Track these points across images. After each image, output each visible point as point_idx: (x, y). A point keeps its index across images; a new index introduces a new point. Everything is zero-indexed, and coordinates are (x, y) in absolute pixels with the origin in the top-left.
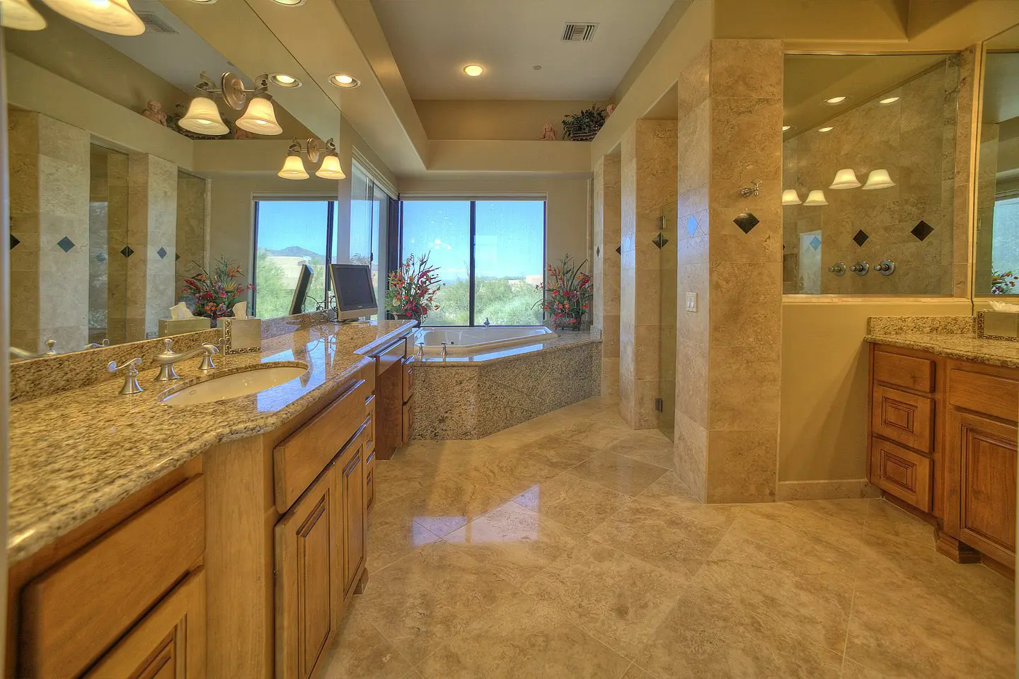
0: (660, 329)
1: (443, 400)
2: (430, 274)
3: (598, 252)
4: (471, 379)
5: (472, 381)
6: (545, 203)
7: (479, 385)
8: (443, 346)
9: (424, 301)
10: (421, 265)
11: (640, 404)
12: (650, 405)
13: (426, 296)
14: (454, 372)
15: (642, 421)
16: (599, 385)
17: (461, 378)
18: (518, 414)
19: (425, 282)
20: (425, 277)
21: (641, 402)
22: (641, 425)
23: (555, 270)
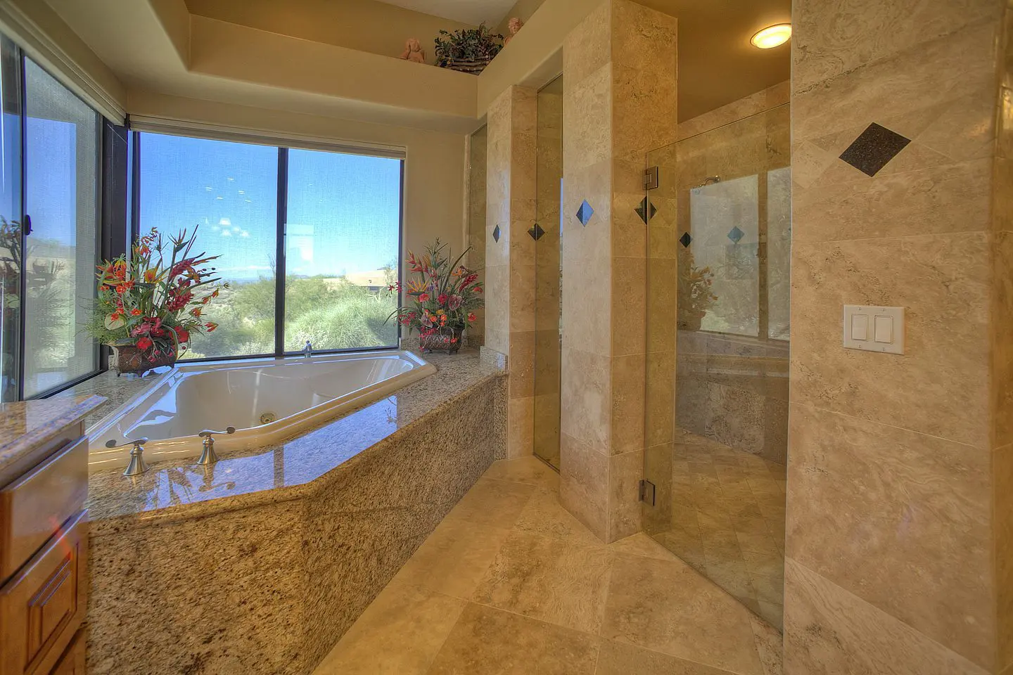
0: (647, 361)
1: (200, 610)
2: (197, 268)
3: (496, 234)
4: (281, 533)
5: (287, 538)
6: (402, 162)
7: (306, 543)
8: (205, 440)
9: (184, 316)
10: (176, 250)
11: (618, 495)
12: (632, 493)
13: (189, 308)
14: (232, 527)
15: (621, 525)
16: (504, 443)
17: (253, 538)
18: (392, 558)
19: (188, 282)
20: (186, 272)
21: (618, 493)
22: (619, 532)
23: (420, 263)
